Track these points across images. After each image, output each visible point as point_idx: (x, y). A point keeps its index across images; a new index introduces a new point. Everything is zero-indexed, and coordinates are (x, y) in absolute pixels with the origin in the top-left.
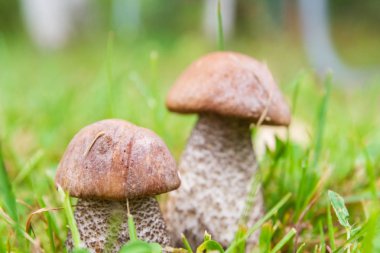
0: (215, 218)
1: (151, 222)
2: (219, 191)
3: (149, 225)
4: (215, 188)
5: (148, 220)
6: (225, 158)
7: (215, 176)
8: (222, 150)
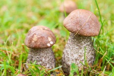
0: (67, 57)
1: (40, 55)
2: (70, 50)
3: (39, 55)
4: (69, 49)
5: (39, 54)
6: (73, 41)
7: (70, 46)
8: (73, 39)
